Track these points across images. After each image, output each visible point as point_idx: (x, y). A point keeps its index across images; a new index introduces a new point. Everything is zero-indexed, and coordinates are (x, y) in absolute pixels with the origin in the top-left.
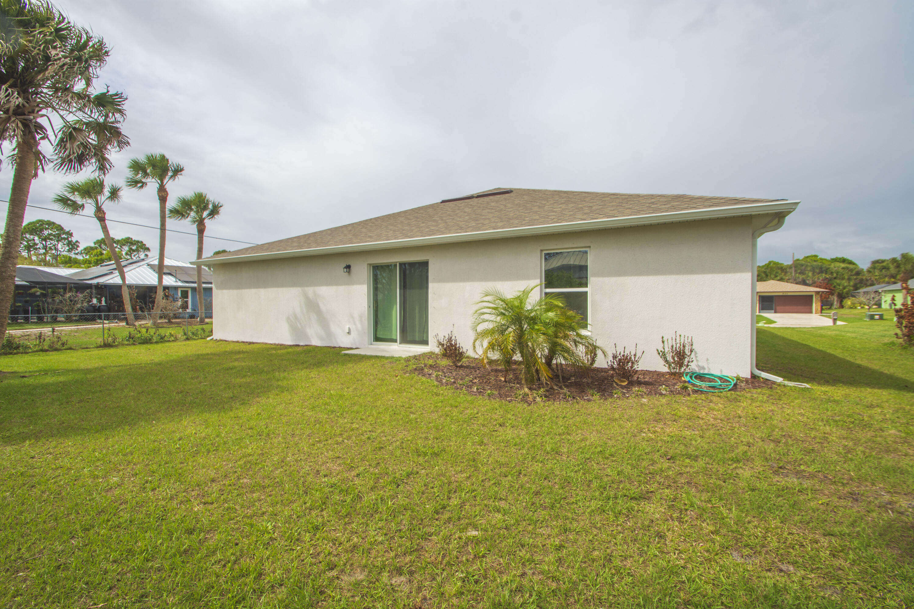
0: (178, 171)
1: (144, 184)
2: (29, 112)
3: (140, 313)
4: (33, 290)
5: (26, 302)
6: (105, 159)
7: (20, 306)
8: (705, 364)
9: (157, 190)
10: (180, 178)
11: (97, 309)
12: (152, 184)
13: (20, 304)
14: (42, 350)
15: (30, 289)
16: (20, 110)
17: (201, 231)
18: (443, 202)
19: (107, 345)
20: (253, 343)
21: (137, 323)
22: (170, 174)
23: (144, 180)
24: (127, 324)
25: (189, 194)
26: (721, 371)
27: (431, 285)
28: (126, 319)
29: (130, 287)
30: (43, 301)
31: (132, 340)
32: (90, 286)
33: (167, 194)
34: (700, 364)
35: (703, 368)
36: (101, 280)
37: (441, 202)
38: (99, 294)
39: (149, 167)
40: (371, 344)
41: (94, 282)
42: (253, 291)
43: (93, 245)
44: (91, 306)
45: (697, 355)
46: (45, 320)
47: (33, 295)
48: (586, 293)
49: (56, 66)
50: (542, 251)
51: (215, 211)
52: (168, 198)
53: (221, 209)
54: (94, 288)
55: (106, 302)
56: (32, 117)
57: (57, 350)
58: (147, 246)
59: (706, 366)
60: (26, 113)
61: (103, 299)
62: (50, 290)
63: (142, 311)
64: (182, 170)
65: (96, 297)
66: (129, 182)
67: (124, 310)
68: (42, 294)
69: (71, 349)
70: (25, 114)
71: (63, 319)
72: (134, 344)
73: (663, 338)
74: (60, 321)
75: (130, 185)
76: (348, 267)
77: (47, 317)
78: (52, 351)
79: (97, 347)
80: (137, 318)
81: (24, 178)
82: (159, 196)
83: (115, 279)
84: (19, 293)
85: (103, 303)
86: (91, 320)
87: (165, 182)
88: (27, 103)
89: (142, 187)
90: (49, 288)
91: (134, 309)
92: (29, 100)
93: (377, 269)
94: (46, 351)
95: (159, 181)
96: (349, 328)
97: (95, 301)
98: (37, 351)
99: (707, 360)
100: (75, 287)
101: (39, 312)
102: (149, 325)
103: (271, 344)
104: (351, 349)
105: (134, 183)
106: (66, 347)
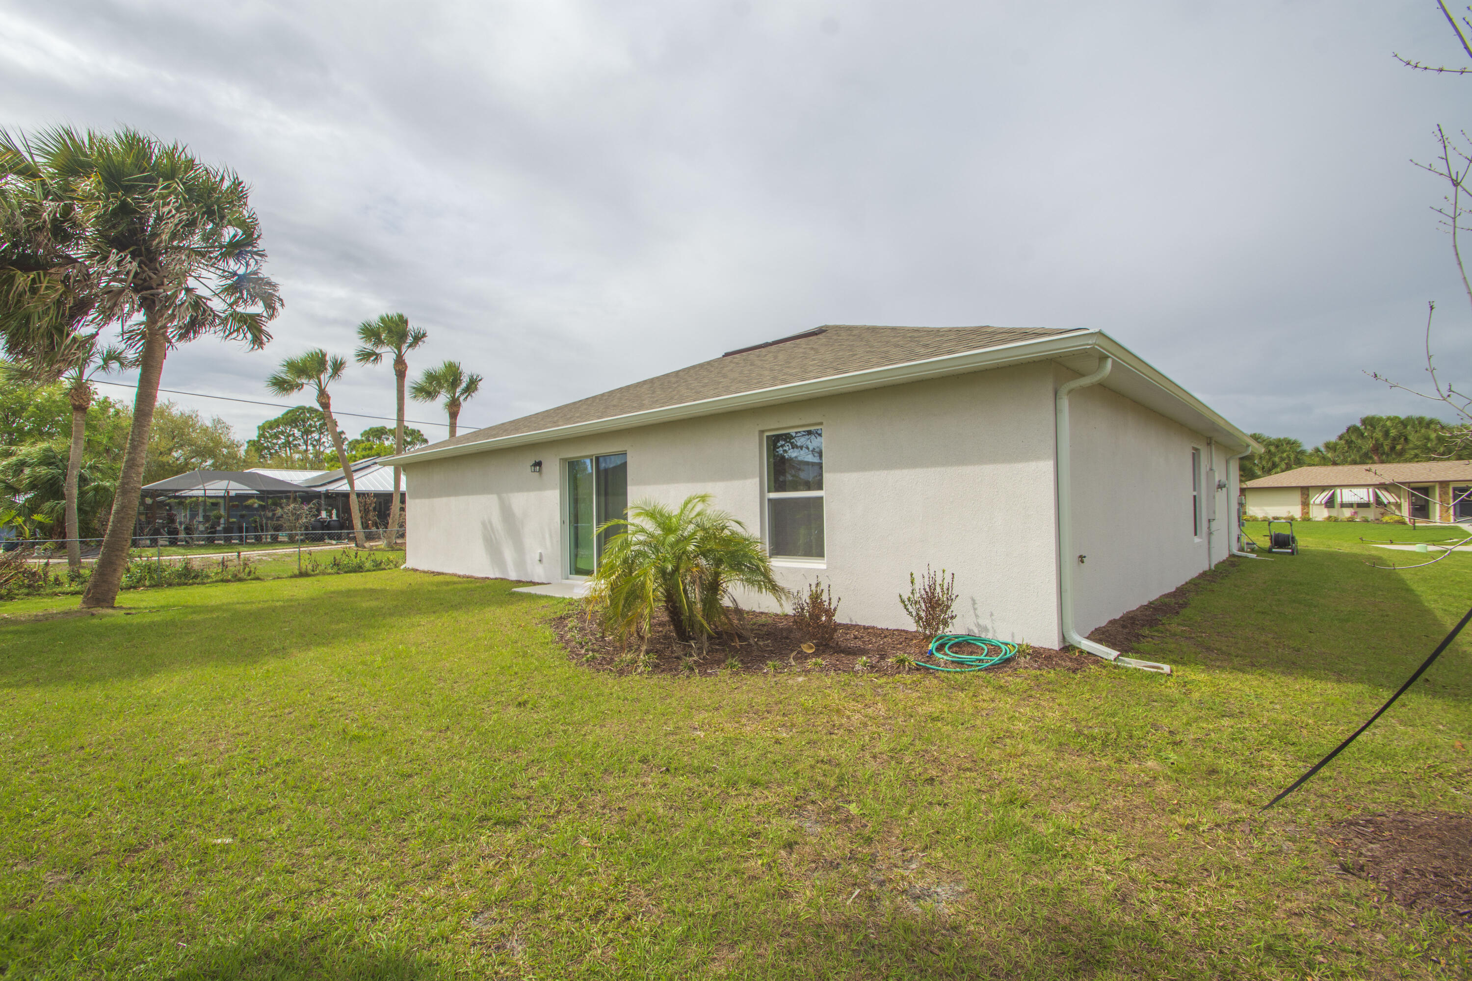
0: (419, 338)
1: (377, 357)
2: (158, 285)
3: (374, 529)
4: (250, 502)
5: (242, 516)
6: (261, 331)
7: (234, 522)
8: (985, 621)
9: (393, 362)
10: (421, 347)
11: (326, 525)
12: (388, 354)
13: (235, 520)
14: (222, 581)
15: (247, 500)
16: (146, 284)
17: (454, 415)
18: (727, 355)
19: (303, 574)
20: (443, 574)
21: (367, 545)
22: (410, 340)
23: (377, 351)
24: (357, 545)
25: (437, 365)
26: (1013, 635)
27: (629, 488)
28: (354, 539)
29: (359, 495)
30: (260, 516)
31: (338, 567)
32: (318, 495)
33: (407, 367)
34: (982, 622)
35: (986, 629)
36: (332, 487)
37: (724, 356)
38: (330, 505)
39: (384, 331)
40: (568, 579)
41: (323, 489)
42: (444, 500)
43: (359, 438)
44: (319, 521)
45: (976, 606)
46: (264, 540)
47: (249, 508)
48: (821, 499)
49: (170, 225)
50: (762, 432)
51: (472, 386)
52: (407, 372)
53: (480, 383)
54: (323, 497)
55: (338, 516)
56: (162, 291)
57: (241, 580)
58: (425, 437)
59: (989, 627)
60: (154, 286)
61: (334, 512)
62: (270, 501)
63: (378, 528)
64: (424, 335)
65: (326, 510)
66: (359, 355)
67: (351, 527)
68: (260, 506)
69: (258, 579)
70: (152, 288)
71: (286, 539)
72: (338, 573)
73: (912, 575)
74: (280, 542)
75: (361, 360)
76: (539, 464)
77: (267, 536)
78: (235, 581)
79: (291, 577)
80: (370, 537)
81: (152, 366)
82: (396, 371)
83: (343, 486)
84: (233, 506)
85: (334, 517)
86: (318, 539)
87: (404, 349)
88: (155, 274)
89: (376, 359)
90: (268, 498)
91: (365, 526)
92: (157, 270)
93: (573, 467)
94: (228, 581)
95: (396, 351)
96: (541, 554)
97: (324, 514)
98: (217, 581)
99: (992, 615)
100: (300, 497)
101: (255, 529)
102: (383, 547)
103: (459, 576)
104: (534, 584)
105: (366, 356)
106: (252, 576)
